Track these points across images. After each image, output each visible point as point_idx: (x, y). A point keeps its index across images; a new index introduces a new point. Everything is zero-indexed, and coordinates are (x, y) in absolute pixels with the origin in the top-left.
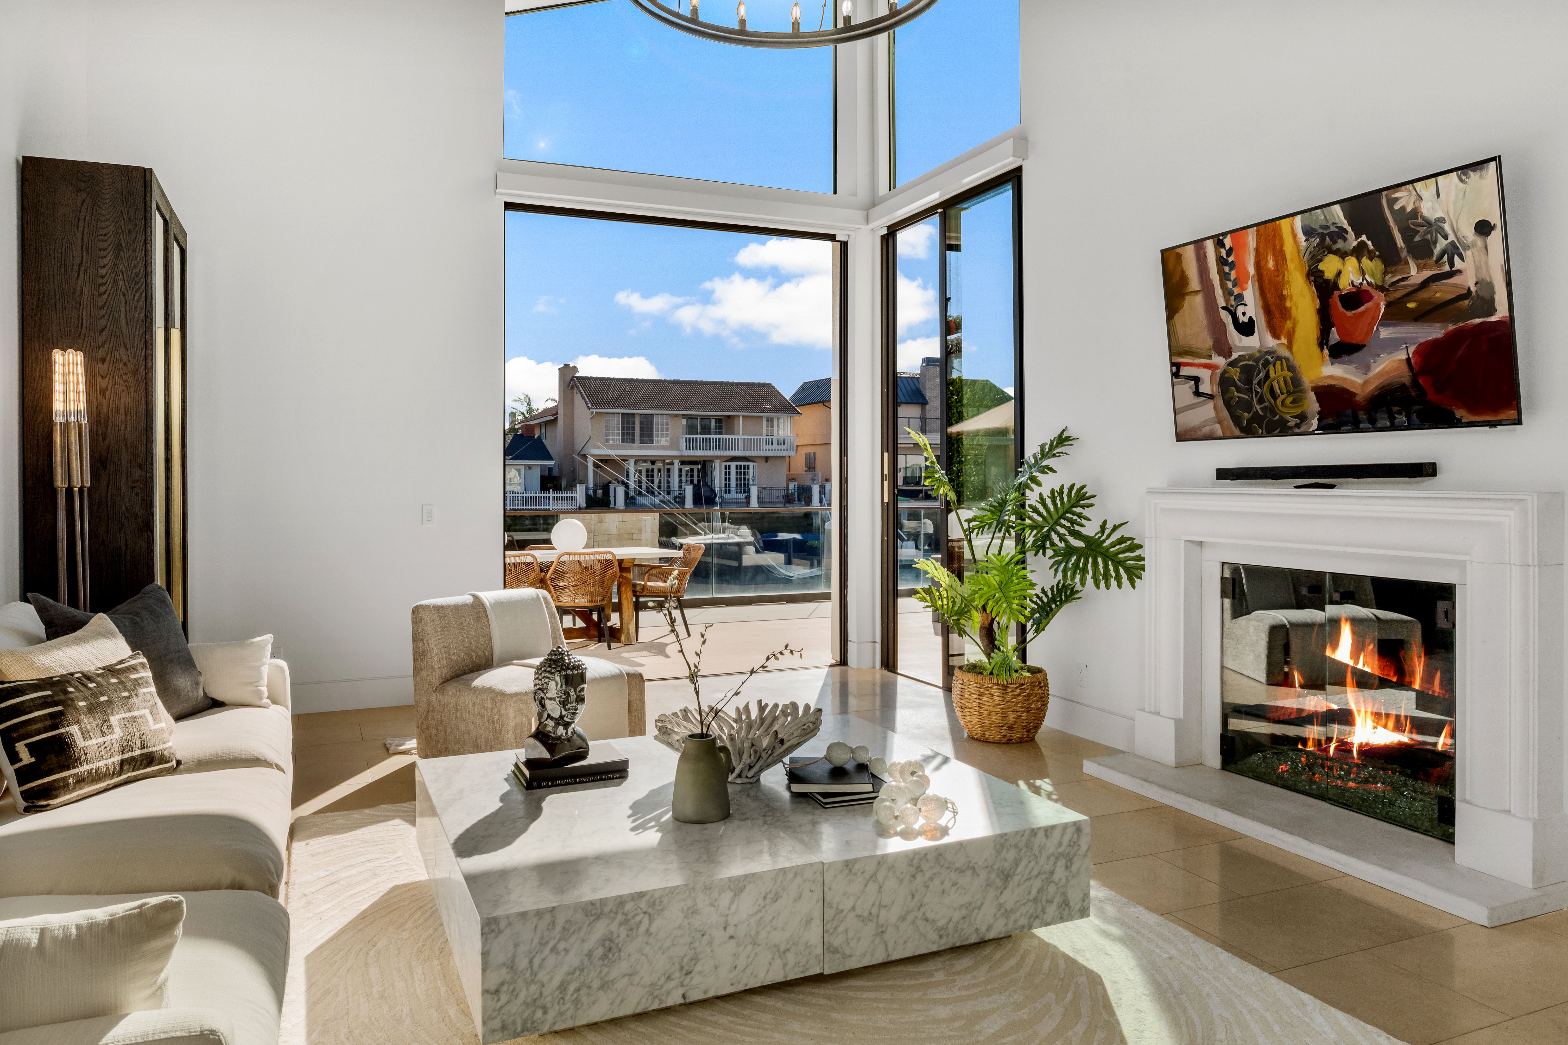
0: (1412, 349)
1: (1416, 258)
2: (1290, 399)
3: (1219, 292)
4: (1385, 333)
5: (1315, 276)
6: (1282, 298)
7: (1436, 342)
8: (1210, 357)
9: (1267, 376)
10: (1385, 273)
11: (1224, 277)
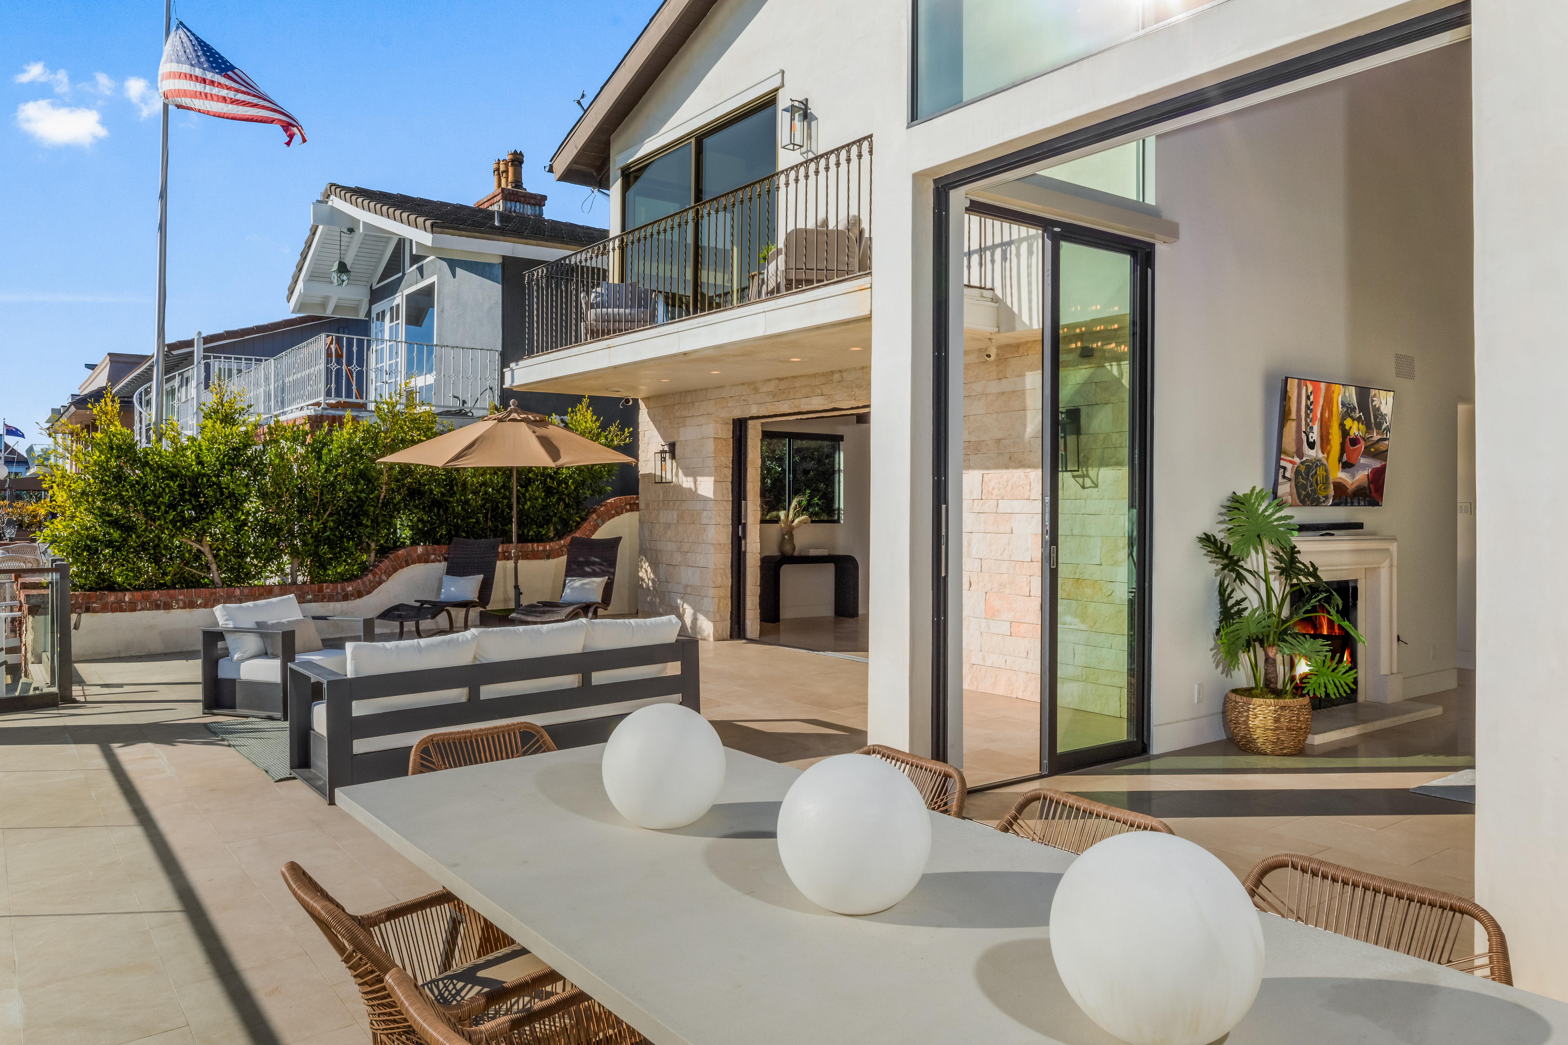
0: (1370, 470)
1: (1376, 429)
2: (1323, 487)
3: (1303, 423)
4: (1363, 461)
5: (1342, 426)
6: (1328, 433)
7: (1378, 468)
8: (1293, 457)
9: (1316, 473)
10: (1366, 432)
11: (1307, 415)
